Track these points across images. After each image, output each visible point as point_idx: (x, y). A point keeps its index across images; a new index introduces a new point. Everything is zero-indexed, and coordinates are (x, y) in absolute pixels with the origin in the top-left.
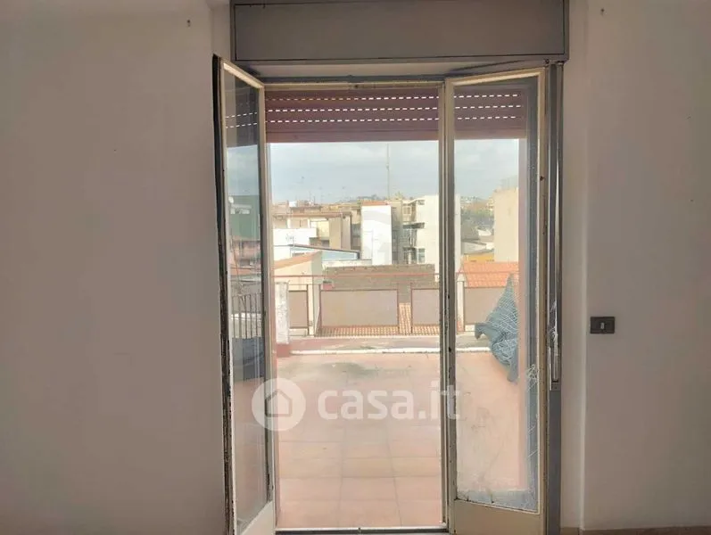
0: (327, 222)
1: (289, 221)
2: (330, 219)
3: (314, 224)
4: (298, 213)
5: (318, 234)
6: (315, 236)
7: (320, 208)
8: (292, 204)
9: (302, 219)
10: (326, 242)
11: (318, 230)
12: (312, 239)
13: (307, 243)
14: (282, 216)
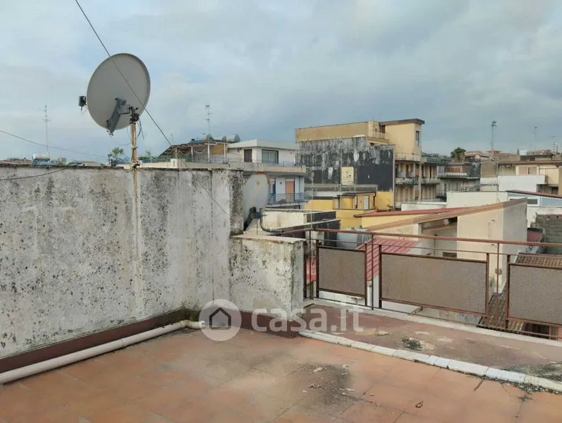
0: (558, 170)
1: (517, 168)
2: (560, 167)
3: (543, 172)
4: (529, 161)
5: (546, 180)
6: (543, 182)
7: (551, 156)
8: (523, 153)
9: (530, 166)
10: (555, 189)
11: (547, 178)
12: (540, 187)
13: (534, 190)
14: (511, 165)
